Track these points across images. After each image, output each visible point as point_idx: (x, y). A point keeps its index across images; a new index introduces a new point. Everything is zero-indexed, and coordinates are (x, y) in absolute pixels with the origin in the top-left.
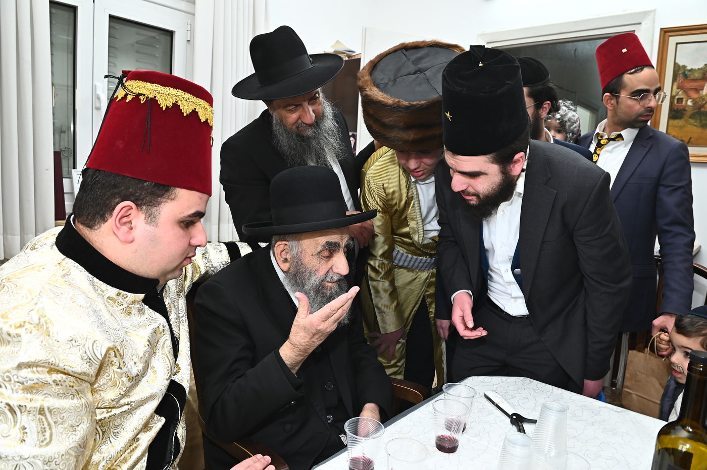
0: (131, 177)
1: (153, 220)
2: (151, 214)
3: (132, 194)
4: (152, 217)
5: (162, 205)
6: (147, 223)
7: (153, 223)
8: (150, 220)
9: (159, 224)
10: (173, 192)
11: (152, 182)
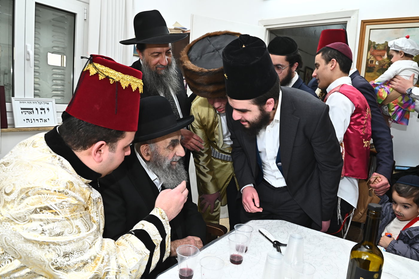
0: (104, 127)
1: (113, 149)
4: (113, 147)
5: (118, 142)
6: (110, 151)
7: (113, 151)
8: (111, 149)
9: (116, 151)
10: (124, 134)
11: (116, 130)
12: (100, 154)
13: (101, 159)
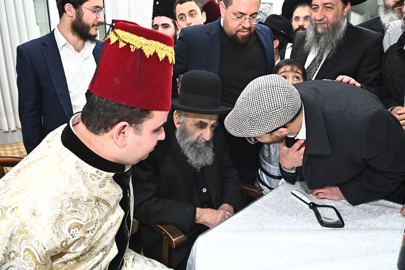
1: (139, 132)
2: (138, 128)
3: (126, 117)
4: (138, 130)
5: (144, 123)
6: (135, 134)
7: (139, 134)
8: (137, 132)
9: (142, 134)
10: (151, 114)
11: (140, 108)
12: (124, 137)
13: (125, 143)
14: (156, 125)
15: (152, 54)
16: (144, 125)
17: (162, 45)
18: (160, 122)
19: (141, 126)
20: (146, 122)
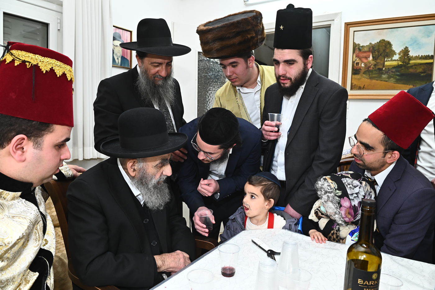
0: (22, 119)
1: (39, 146)
2: (38, 142)
3: (24, 130)
4: (38, 144)
5: (44, 136)
6: (34, 148)
7: (39, 148)
8: (36, 146)
9: (43, 149)
10: (52, 127)
11: (38, 121)
12: (23, 152)
13: (23, 158)
14: (58, 140)
15: (48, 69)
16: (44, 139)
17: (59, 63)
18: (62, 136)
19: (41, 140)
20: (46, 136)
